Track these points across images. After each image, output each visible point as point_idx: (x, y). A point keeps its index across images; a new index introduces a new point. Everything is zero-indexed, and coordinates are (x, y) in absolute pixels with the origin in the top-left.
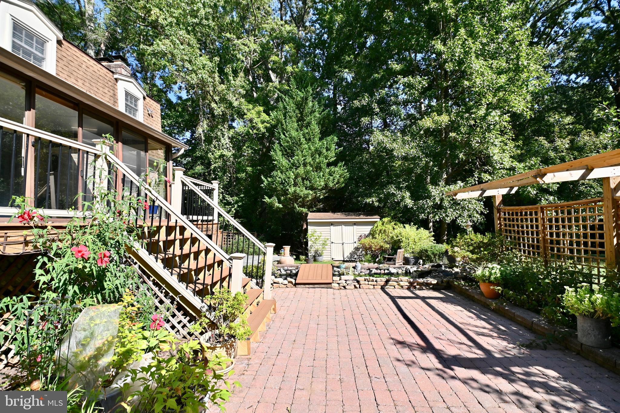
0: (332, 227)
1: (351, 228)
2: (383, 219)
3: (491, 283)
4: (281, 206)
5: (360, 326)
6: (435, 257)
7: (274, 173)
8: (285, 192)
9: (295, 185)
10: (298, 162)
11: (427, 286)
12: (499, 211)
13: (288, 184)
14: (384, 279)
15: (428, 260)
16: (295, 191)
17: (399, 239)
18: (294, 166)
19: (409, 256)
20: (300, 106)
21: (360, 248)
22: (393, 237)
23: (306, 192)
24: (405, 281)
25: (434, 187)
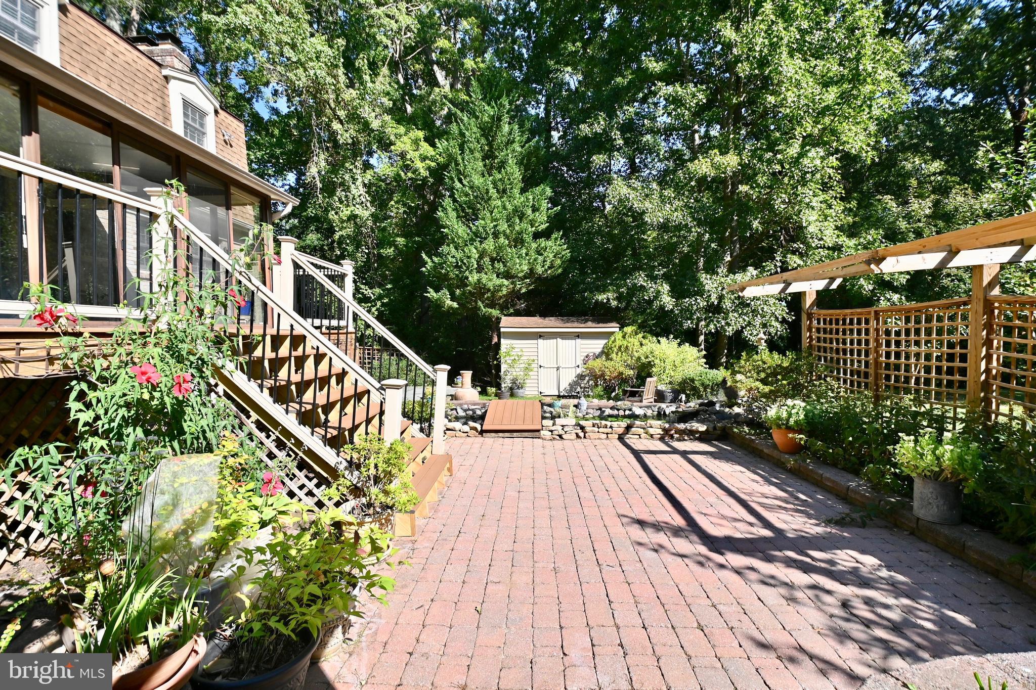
0: (540, 341)
1: (570, 343)
2: (625, 329)
3: (789, 429)
4: (455, 305)
5: (586, 494)
6: (705, 390)
7: (444, 249)
8: (463, 282)
9: (480, 269)
10: (485, 231)
11: (692, 434)
12: (810, 317)
13: (468, 268)
14: (624, 424)
15: (693, 395)
16: (479, 280)
17: (650, 362)
18: (478, 236)
19: (664, 389)
20: (488, 131)
21: (585, 376)
22: (639, 358)
23: (498, 282)
24: (656, 427)
25: (708, 276)
